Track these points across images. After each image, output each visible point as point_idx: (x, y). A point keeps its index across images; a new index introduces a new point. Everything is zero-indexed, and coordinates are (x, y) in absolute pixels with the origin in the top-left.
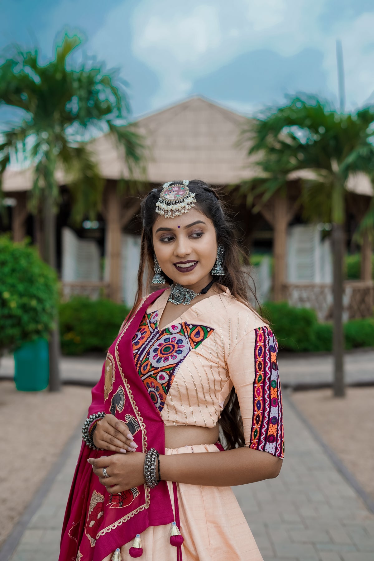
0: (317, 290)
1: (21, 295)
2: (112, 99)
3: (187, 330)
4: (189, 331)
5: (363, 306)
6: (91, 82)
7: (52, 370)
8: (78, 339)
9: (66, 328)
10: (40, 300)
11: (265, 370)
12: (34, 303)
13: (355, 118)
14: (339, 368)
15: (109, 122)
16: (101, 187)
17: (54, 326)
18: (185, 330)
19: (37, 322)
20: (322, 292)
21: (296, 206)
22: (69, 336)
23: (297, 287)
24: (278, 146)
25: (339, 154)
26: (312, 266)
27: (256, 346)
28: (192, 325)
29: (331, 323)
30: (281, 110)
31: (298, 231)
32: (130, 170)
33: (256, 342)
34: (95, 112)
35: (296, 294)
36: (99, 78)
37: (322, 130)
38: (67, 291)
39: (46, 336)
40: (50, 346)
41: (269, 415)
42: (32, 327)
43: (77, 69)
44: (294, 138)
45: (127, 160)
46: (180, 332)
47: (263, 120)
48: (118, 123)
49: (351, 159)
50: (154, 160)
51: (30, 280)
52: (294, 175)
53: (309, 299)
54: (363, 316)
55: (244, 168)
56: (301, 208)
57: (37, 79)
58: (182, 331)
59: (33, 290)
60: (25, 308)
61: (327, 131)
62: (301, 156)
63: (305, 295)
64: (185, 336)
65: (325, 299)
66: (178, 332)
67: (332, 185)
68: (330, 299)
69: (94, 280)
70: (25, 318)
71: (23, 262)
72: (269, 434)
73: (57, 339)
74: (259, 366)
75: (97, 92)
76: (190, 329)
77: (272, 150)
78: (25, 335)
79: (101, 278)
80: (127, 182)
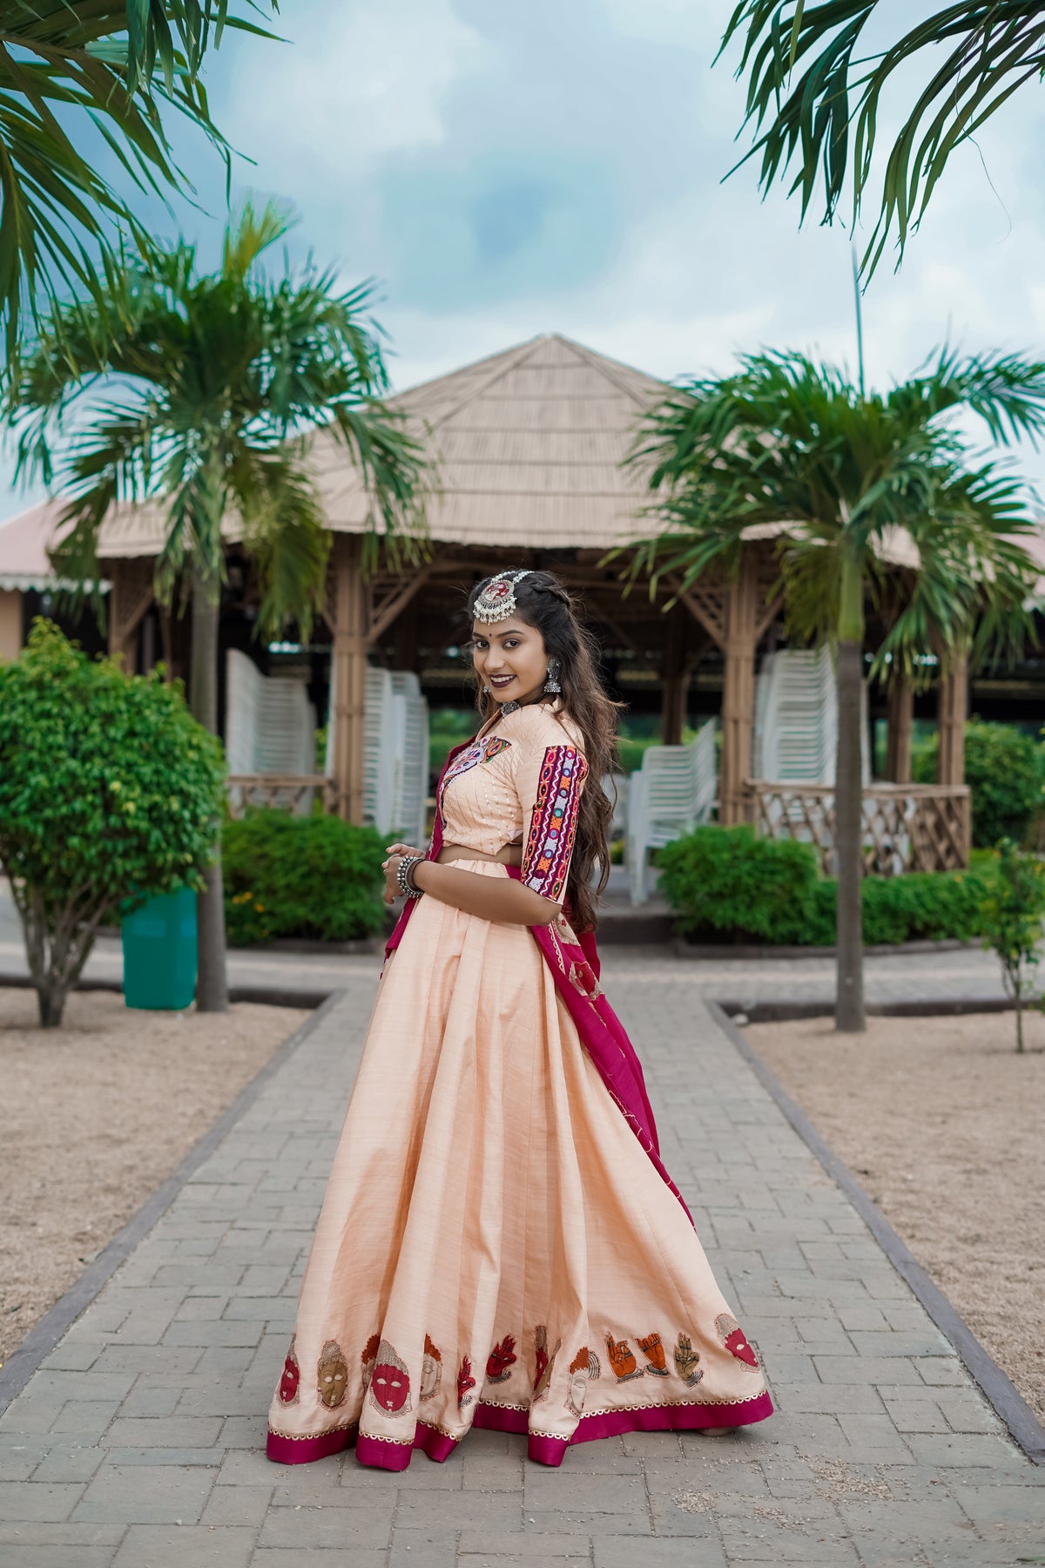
0: (828, 802)
1: (148, 789)
2: (348, 359)
6: (302, 321)
9: (237, 881)
10: (186, 798)
11: (548, 795)
12: (175, 804)
15: (338, 408)
19: (182, 848)
22: (244, 899)
24: (720, 465)
25: (853, 486)
27: (543, 767)
31: (784, 663)
32: (387, 513)
33: (544, 762)
34: (310, 390)
36: (321, 309)
37: (814, 431)
39: (200, 883)
40: (201, 910)
41: (543, 847)
42: (169, 857)
45: (380, 493)
48: (360, 410)
49: (872, 496)
50: (441, 492)
53: (806, 824)
57: (182, 313)
60: (153, 813)
61: (824, 434)
63: (799, 812)
69: (301, 770)
70: (156, 837)
71: (151, 715)
72: (538, 868)
73: (219, 905)
74: (543, 790)
77: (708, 472)
78: (154, 875)
79: (319, 766)
80: (381, 539)
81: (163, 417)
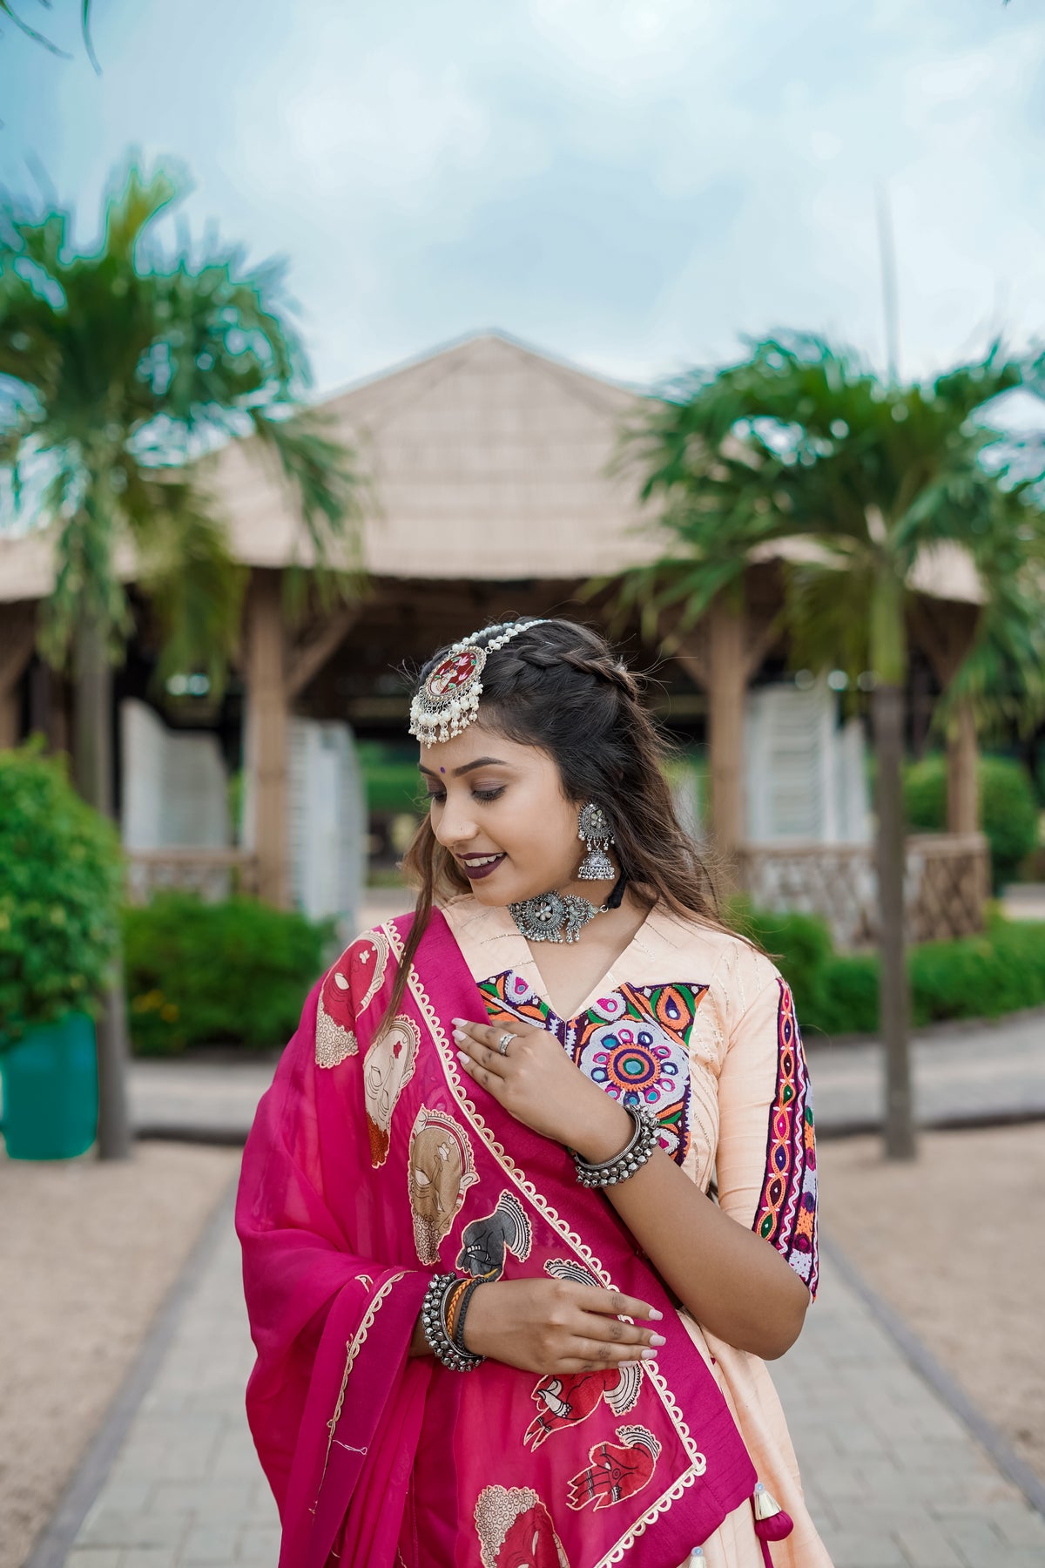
0: (829, 862)
1: (22, 897)
2: (263, 350)
3: (642, 1005)
4: (648, 1005)
5: (956, 906)
6: (204, 305)
7: (107, 1098)
8: (172, 1010)
9: (141, 981)
10: (74, 909)
12: (58, 916)
13: (928, 394)
14: (898, 1078)
15: (254, 412)
16: (235, 590)
17: (112, 978)
18: (638, 1005)
19: (67, 969)
20: (843, 868)
21: (772, 633)
22: (149, 1002)
23: (775, 855)
24: (719, 473)
25: (888, 493)
26: (815, 796)
27: (780, 1017)
28: (648, 987)
29: (869, 952)
30: (726, 376)
31: (774, 700)
32: (318, 543)
34: (217, 385)
35: (771, 876)
36: (226, 291)
37: (840, 429)
38: (138, 877)
39: (92, 1008)
40: (100, 1032)
41: (800, 1187)
42: (52, 982)
43: (167, 268)
44: (765, 453)
45: (307, 515)
46: (627, 1013)
47: (679, 401)
48: (280, 413)
49: (923, 508)
50: (381, 514)
51: (47, 853)
52: (764, 552)
53: (807, 889)
54: (956, 933)
55: (631, 532)
56: (786, 637)
57: (55, 297)
58: (631, 1009)
59: (57, 882)
60: (33, 930)
61: (854, 433)
62: (784, 500)
63: (796, 877)
64: (645, 1021)
65: (852, 888)
66: (622, 1016)
67: (870, 579)
68: (866, 885)
69: (213, 846)
70: (35, 958)
71: (27, 805)
72: (798, 1229)
73: (118, 1012)
74: (785, 1065)
75: (225, 330)
76: (649, 999)
77: (703, 484)
78: (34, 1006)
79: (234, 841)
80: (309, 575)
81: (34, 427)
